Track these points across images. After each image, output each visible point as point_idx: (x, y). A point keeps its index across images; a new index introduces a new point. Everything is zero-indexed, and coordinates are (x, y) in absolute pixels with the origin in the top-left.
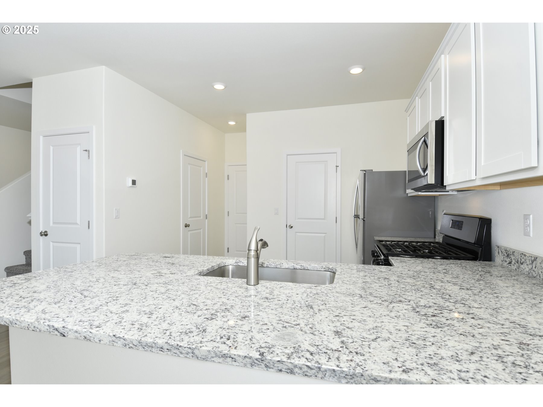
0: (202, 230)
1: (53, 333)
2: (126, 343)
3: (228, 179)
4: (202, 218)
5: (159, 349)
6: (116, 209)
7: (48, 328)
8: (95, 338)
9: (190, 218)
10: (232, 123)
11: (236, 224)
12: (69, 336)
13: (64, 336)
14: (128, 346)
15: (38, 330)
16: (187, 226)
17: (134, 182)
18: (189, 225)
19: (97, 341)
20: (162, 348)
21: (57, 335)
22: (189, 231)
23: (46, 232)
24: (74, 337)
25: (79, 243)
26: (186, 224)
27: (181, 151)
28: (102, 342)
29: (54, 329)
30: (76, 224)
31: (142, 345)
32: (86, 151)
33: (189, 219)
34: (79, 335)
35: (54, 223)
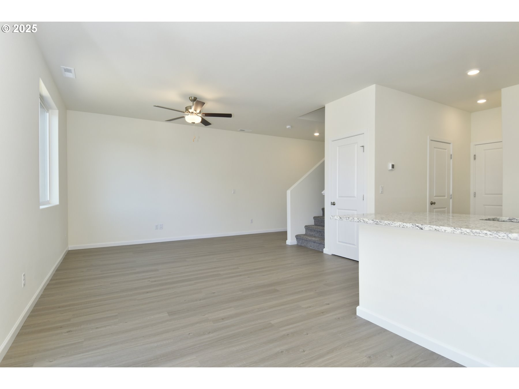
0: (446, 208)
1: (415, 228)
2: (462, 231)
3: (475, 159)
4: (446, 197)
5: (484, 234)
6: (381, 187)
7: (412, 226)
8: (442, 230)
9: (436, 196)
10: (482, 101)
11: (484, 205)
12: (425, 229)
13: (422, 229)
14: (463, 233)
15: (406, 227)
16: (432, 203)
17: (393, 166)
18: (435, 203)
19: (443, 231)
20: (486, 234)
21: (417, 229)
22: (434, 208)
23: (334, 202)
24: (428, 230)
25: (356, 210)
26: (432, 202)
27: (428, 136)
28: (446, 232)
29: (416, 226)
30: (354, 197)
31: (473, 233)
32: (362, 146)
33: (435, 198)
34: (432, 228)
35: (339, 197)
